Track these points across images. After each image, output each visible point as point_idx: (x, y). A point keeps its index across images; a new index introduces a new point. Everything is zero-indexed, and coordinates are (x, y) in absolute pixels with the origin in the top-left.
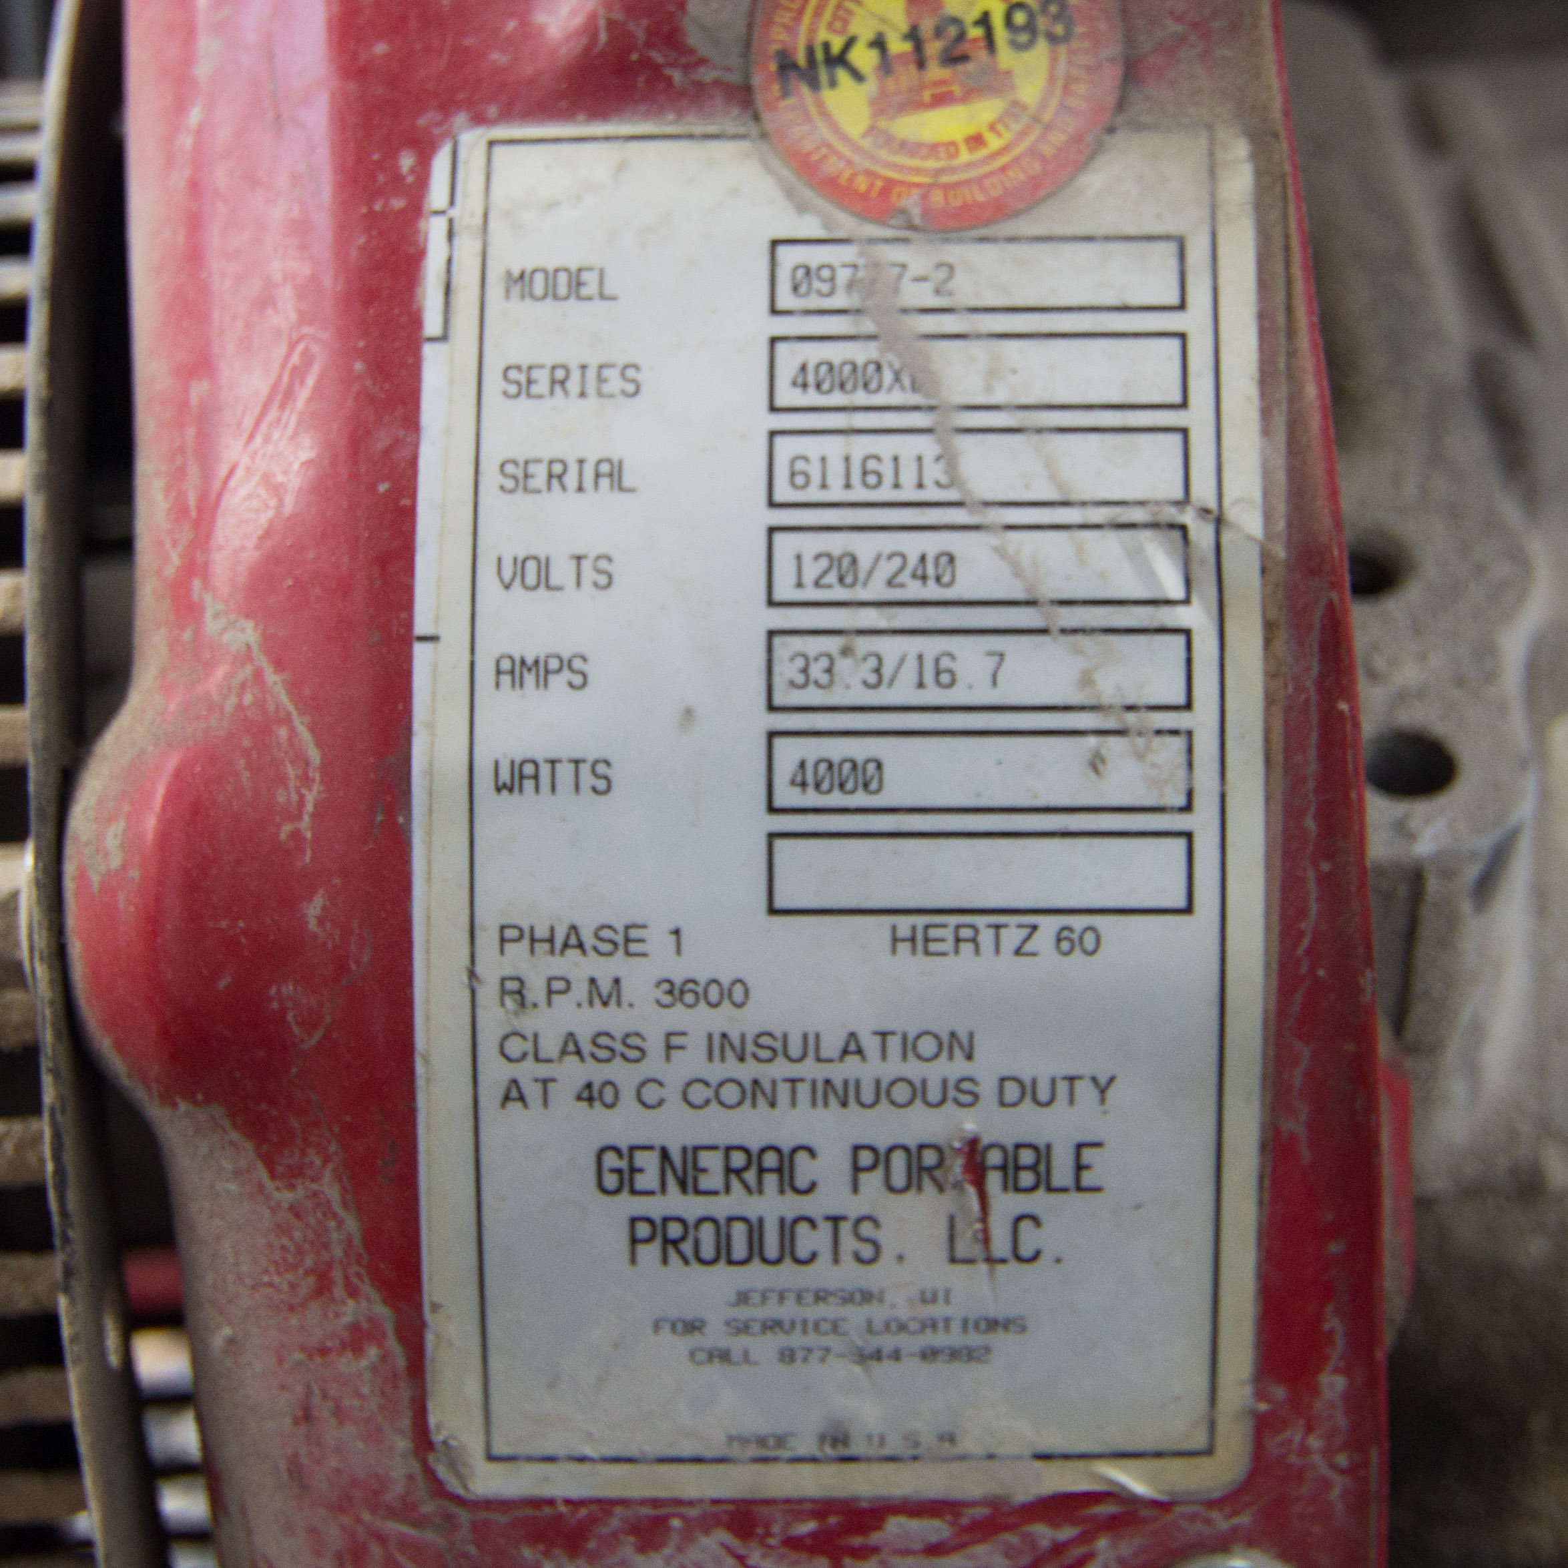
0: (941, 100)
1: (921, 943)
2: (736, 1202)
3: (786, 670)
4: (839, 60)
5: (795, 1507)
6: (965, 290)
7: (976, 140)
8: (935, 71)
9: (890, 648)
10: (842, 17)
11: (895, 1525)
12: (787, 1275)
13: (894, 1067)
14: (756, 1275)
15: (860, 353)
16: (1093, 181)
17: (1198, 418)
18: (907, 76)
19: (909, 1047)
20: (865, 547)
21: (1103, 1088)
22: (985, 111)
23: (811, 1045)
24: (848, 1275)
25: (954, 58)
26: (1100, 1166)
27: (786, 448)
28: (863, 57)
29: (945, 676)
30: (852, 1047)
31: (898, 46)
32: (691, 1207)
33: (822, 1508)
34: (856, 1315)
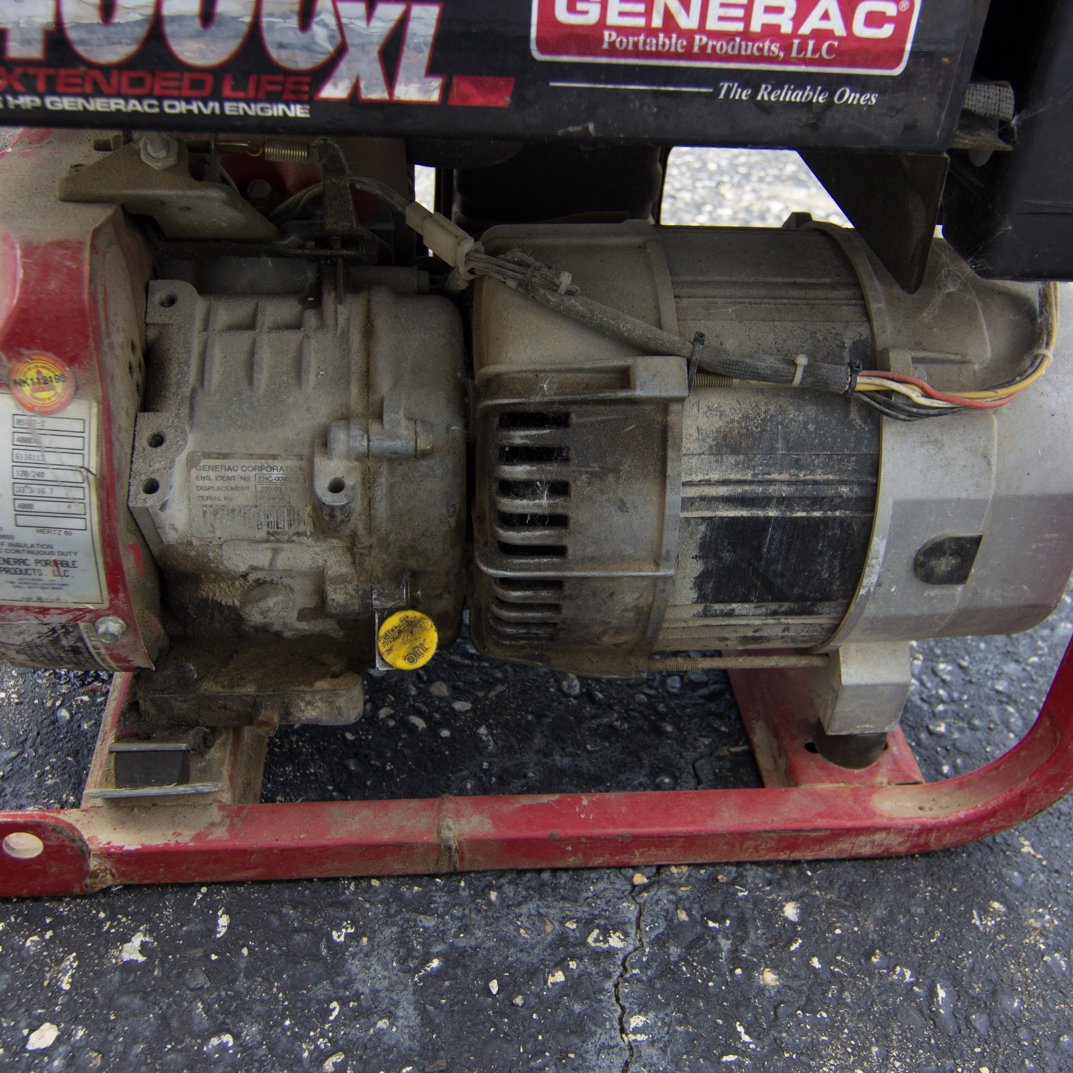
0: (44, 390)
1: (42, 532)
2: (16, 566)
3: (16, 489)
4: (25, 382)
5: (35, 608)
6: (47, 426)
7: (49, 399)
8: (42, 385)
9: (34, 487)
10: (25, 375)
11: (52, 611)
12: (27, 576)
13: (40, 549)
14: (21, 576)
15: (28, 436)
16: (70, 408)
17: (86, 452)
18: (37, 386)
19: (42, 546)
20: (29, 470)
21: (76, 554)
22: (51, 393)
23: (25, 545)
24: (37, 577)
25: (45, 383)
26: (77, 564)
27: (16, 452)
28: (29, 382)
29: (43, 492)
30: (32, 546)
31: (35, 380)
32: (10, 567)
33: (40, 608)
34: (40, 582)
